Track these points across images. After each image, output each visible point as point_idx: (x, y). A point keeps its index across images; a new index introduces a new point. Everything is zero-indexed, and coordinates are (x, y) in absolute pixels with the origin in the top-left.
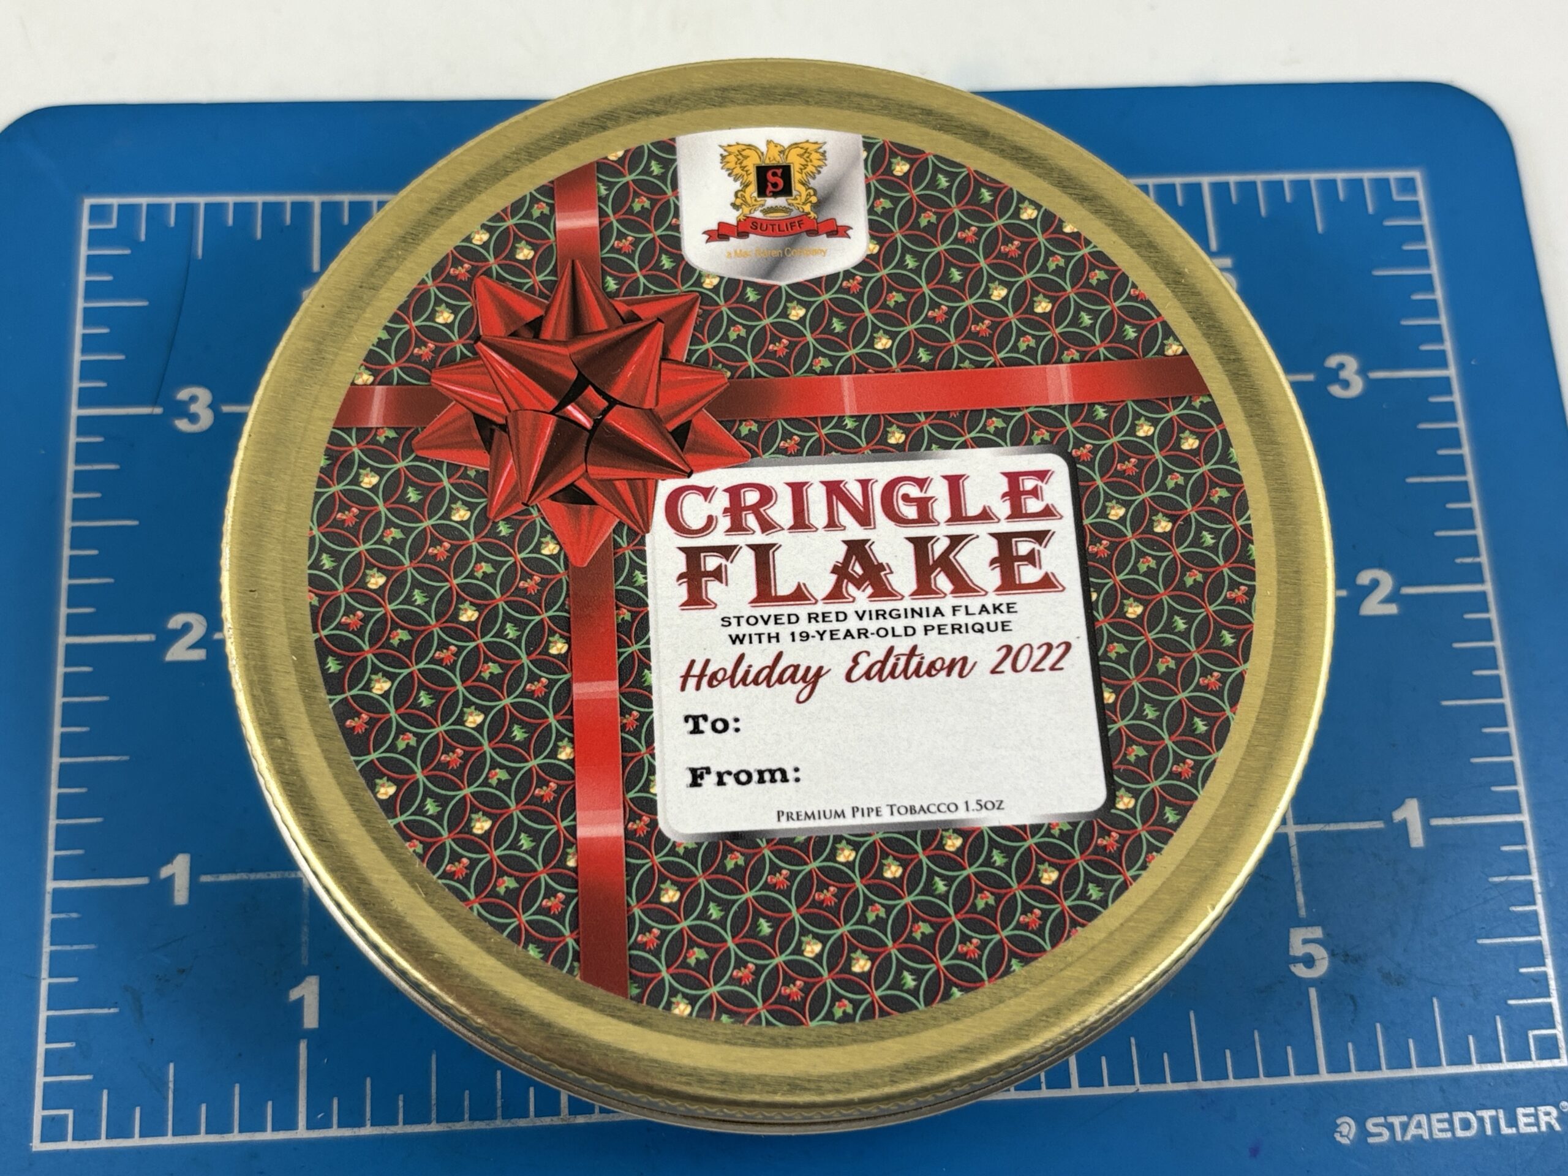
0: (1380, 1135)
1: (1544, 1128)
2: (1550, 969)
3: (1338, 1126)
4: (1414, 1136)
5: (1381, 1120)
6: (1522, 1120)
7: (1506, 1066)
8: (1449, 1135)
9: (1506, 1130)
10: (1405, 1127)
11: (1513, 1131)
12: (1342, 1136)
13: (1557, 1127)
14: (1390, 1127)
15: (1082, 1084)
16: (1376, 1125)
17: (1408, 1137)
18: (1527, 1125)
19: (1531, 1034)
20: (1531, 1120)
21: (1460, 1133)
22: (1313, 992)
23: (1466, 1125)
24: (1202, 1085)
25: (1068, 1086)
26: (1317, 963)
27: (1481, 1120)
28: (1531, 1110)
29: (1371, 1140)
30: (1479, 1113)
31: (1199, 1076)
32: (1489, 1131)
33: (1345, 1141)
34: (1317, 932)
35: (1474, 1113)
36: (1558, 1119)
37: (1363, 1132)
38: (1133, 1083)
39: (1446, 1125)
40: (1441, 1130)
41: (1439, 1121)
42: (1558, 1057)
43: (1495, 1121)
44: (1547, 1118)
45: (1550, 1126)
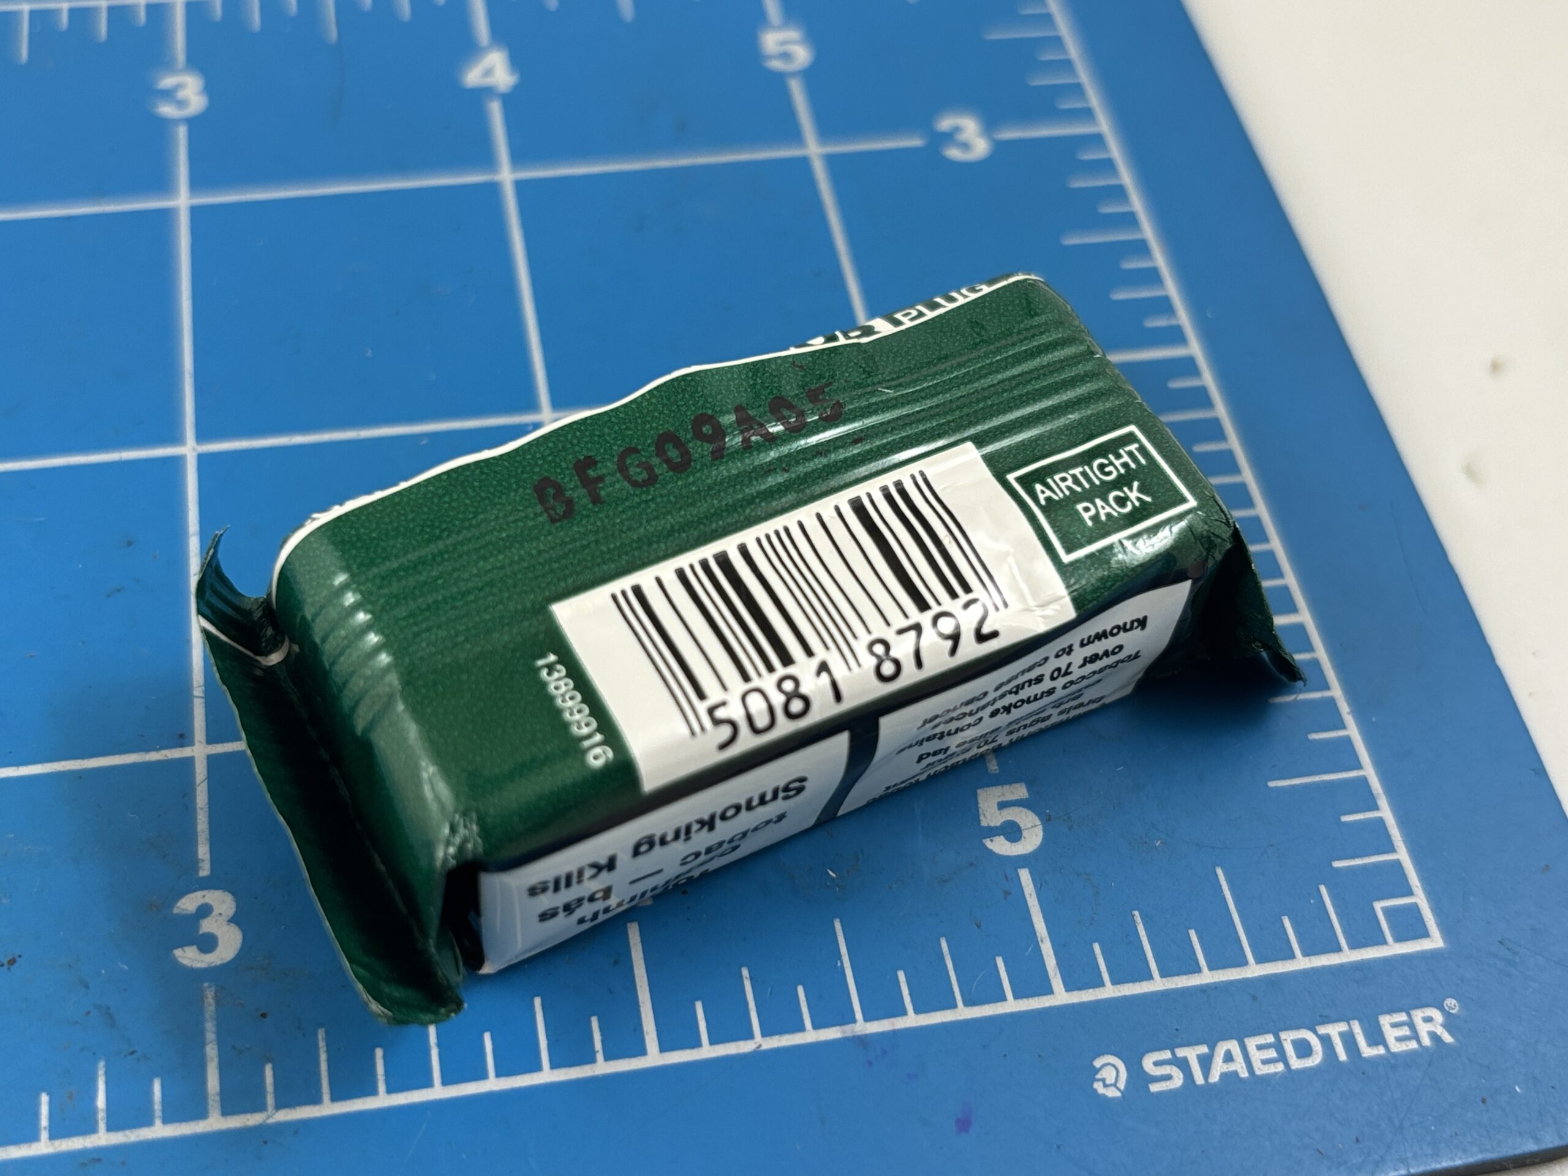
0: (1168, 1077)
1: (1427, 1041)
2: (1385, 812)
3: (1097, 1071)
4: (1223, 1076)
5: (1166, 1055)
6: (1390, 1034)
7: (1349, 956)
8: (1280, 1067)
9: (1368, 1051)
10: (1206, 1062)
11: (1381, 1050)
12: (1105, 1086)
13: (1448, 1038)
14: (1183, 1065)
15: (665, 1047)
16: (1157, 1064)
17: (1215, 1078)
18: (1399, 1039)
19: (1378, 906)
20: (1405, 1031)
21: (1296, 1064)
22: (1025, 875)
23: (1303, 1049)
24: (863, 1027)
25: (642, 1052)
26: (1025, 834)
27: (1326, 1040)
28: (1402, 1017)
29: (1155, 1088)
30: (1322, 1030)
31: (859, 1015)
32: (1343, 1056)
33: (1112, 1093)
34: (1020, 791)
35: (1315, 1032)
36: (1446, 1026)
37: (1139, 1078)
38: (751, 1036)
39: (1272, 1054)
40: (1265, 1062)
41: (1260, 1048)
42: (1426, 934)
43: (1349, 1040)
44: (1428, 1027)
45: (1434, 1036)
